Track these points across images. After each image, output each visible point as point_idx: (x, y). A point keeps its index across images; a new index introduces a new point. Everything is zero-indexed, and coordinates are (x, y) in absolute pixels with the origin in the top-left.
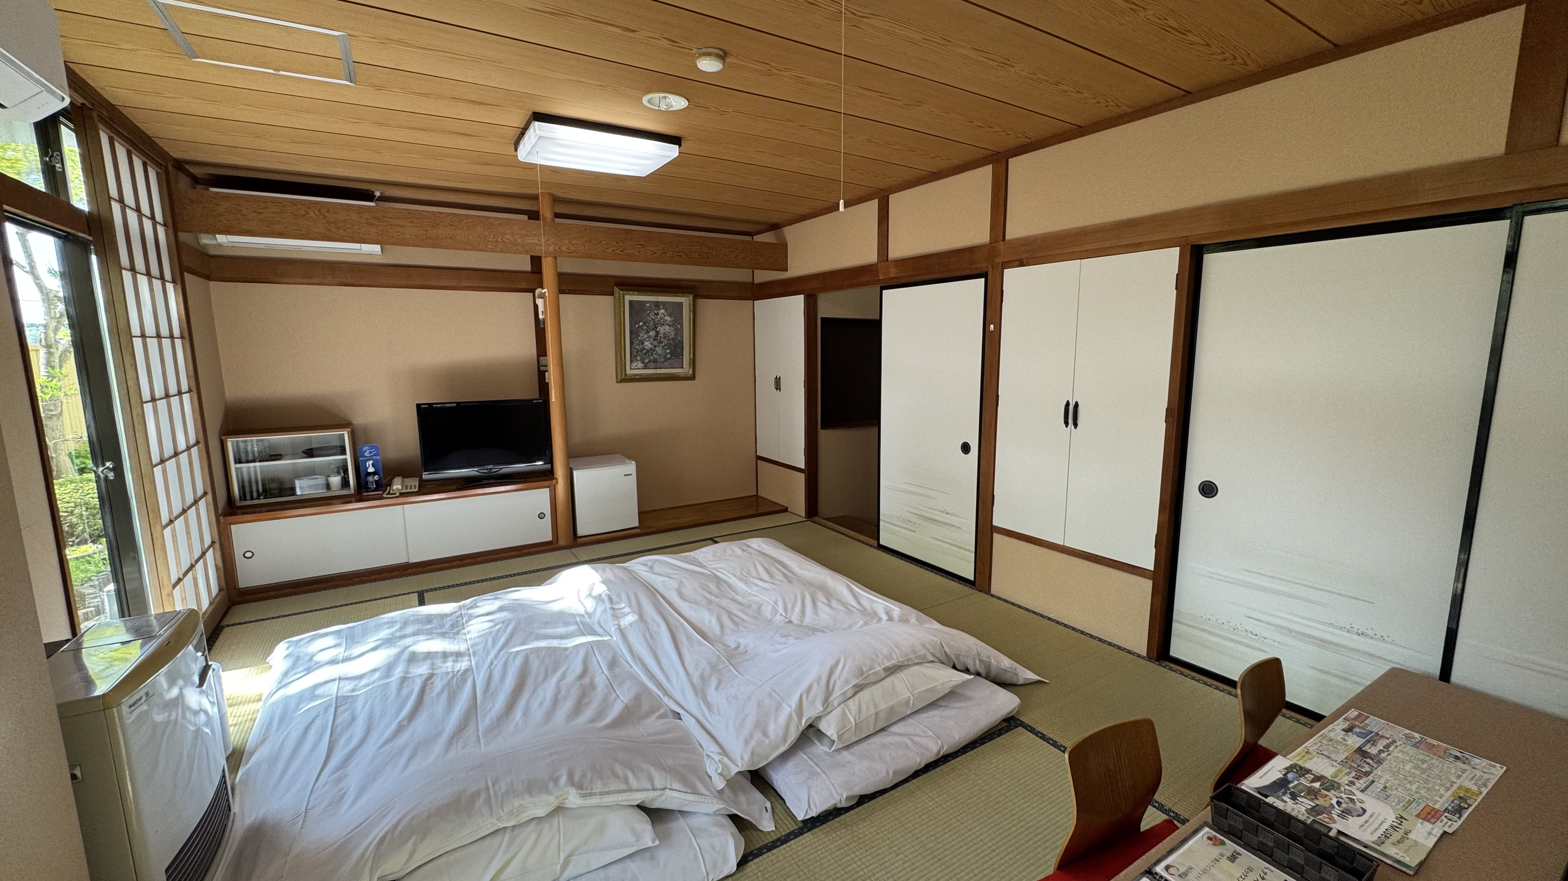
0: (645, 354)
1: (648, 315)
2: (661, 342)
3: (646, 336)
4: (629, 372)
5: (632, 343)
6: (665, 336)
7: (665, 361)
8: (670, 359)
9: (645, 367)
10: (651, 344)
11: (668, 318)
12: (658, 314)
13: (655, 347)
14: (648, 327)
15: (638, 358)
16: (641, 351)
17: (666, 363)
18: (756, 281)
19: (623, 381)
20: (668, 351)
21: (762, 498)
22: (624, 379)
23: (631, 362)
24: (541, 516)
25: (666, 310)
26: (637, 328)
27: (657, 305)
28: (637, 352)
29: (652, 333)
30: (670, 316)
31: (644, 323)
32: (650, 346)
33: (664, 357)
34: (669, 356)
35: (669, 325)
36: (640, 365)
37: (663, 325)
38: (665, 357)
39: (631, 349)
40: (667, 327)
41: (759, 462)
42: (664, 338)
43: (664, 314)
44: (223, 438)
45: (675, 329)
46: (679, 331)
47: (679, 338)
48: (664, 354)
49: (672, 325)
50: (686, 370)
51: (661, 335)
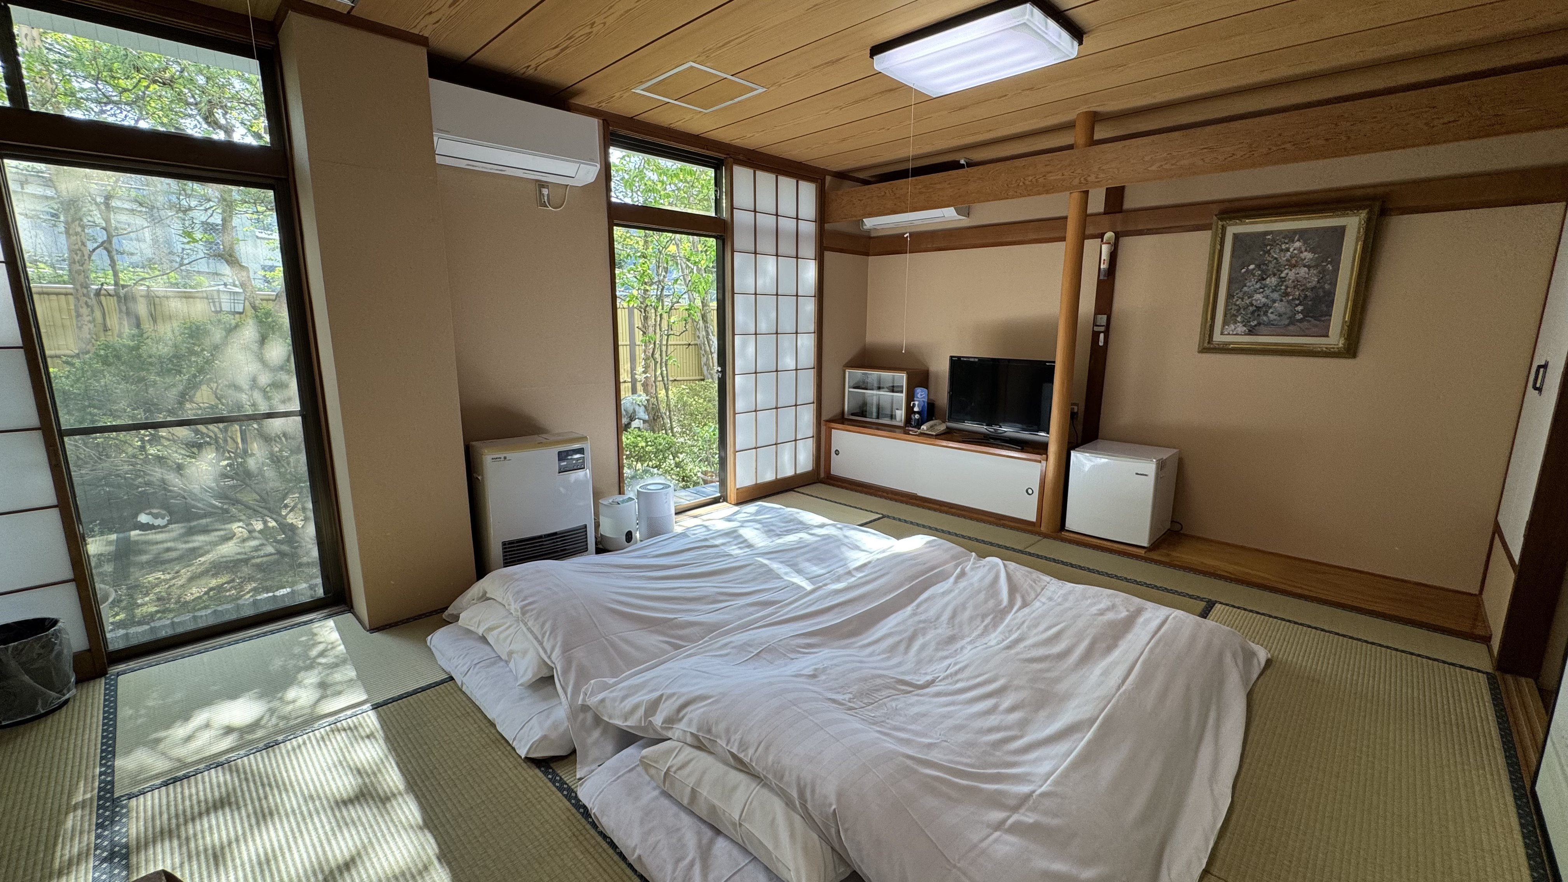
0: (1253, 313)
1: (1268, 252)
2: (1287, 294)
3: (1258, 286)
4: (1218, 338)
5: (1230, 296)
6: (1297, 283)
7: (1291, 324)
8: (1301, 321)
9: (1251, 332)
10: (1267, 297)
11: (1308, 255)
12: (1288, 250)
13: (1274, 301)
14: (1264, 272)
15: (1239, 319)
16: (1246, 308)
17: (1291, 328)
19: (1203, 350)
20: (1300, 308)
22: (1208, 346)
23: (1225, 323)
25: (1305, 243)
26: (1243, 275)
27: (1290, 236)
28: (1238, 310)
29: (1272, 281)
30: (1312, 250)
31: (1258, 266)
32: (1264, 300)
33: (1290, 318)
34: (1301, 316)
35: (1309, 267)
36: (1241, 328)
37: (1295, 266)
39: (1227, 305)
40: (1303, 271)
42: (1295, 287)
43: (1299, 249)
45: (1320, 273)
46: (1329, 278)
47: (1326, 287)
48: (1290, 314)
49: (1316, 266)
50: (1335, 338)
51: (1289, 283)
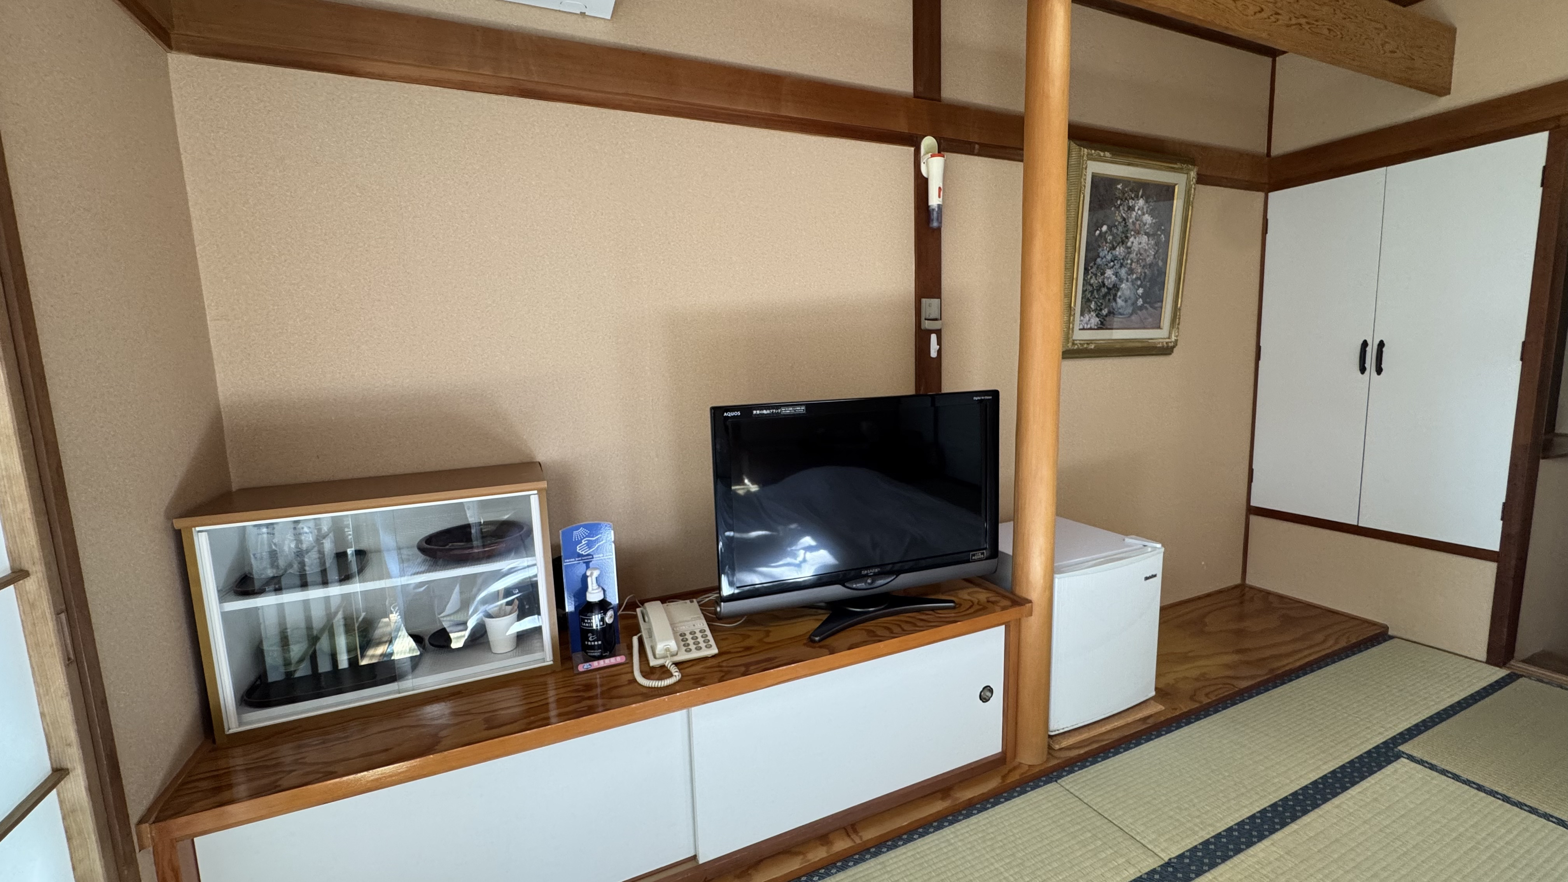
0: (1104, 296)
1: (1119, 208)
2: (1132, 271)
3: (1109, 257)
4: (1077, 335)
5: (1087, 271)
6: (1140, 257)
7: (1134, 312)
8: (1141, 308)
9: (1102, 326)
10: (1116, 275)
11: (1147, 218)
12: (1133, 208)
13: (1122, 281)
14: (1115, 237)
15: (1094, 305)
16: (1098, 290)
17: (1134, 317)
18: (1275, 152)
19: (1067, 355)
20: (1140, 291)
21: (1252, 588)
22: (1070, 352)
23: (1082, 314)
24: (986, 695)
25: (1146, 200)
26: (1098, 239)
27: (1135, 186)
28: (1093, 292)
29: (1120, 251)
30: (1151, 213)
31: (1110, 228)
32: (1114, 278)
34: (1140, 302)
35: (1146, 234)
36: (1095, 321)
37: (1138, 233)
38: (1134, 304)
39: (1084, 285)
40: (1145, 239)
41: (1254, 519)
42: (1137, 261)
43: (1142, 208)
44: (179, 524)
45: (1157, 244)
46: (1162, 248)
47: (1160, 263)
48: (1133, 298)
49: (1154, 235)
50: (1164, 332)
51: (1133, 256)
